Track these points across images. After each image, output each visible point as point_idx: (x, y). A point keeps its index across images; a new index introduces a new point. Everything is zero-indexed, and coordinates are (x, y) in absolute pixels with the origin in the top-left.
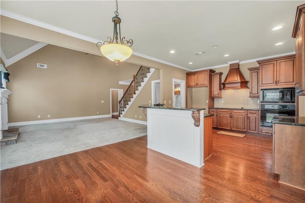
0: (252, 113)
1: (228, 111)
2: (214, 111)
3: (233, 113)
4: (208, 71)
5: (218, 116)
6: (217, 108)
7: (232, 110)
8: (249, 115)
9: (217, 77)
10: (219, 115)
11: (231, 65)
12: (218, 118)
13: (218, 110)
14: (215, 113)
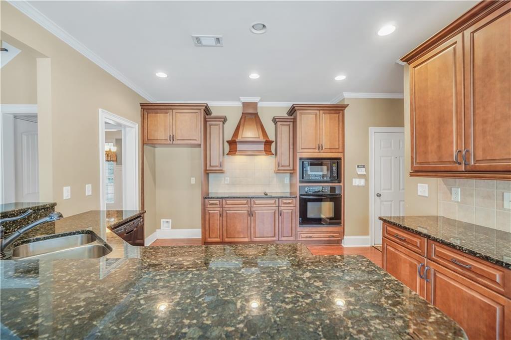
0: (286, 203)
1: (245, 202)
2: (216, 204)
3: (255, 206)
4: (200, 109)
5: (225, 214)
6: (221, 198)
7: (252, 200)
8: (281, 208)
9: (217, 125)
10: (227, 213)
11: (245, 105)
12: (224, 219)
13: (224, 201)
14: (219, 209)
